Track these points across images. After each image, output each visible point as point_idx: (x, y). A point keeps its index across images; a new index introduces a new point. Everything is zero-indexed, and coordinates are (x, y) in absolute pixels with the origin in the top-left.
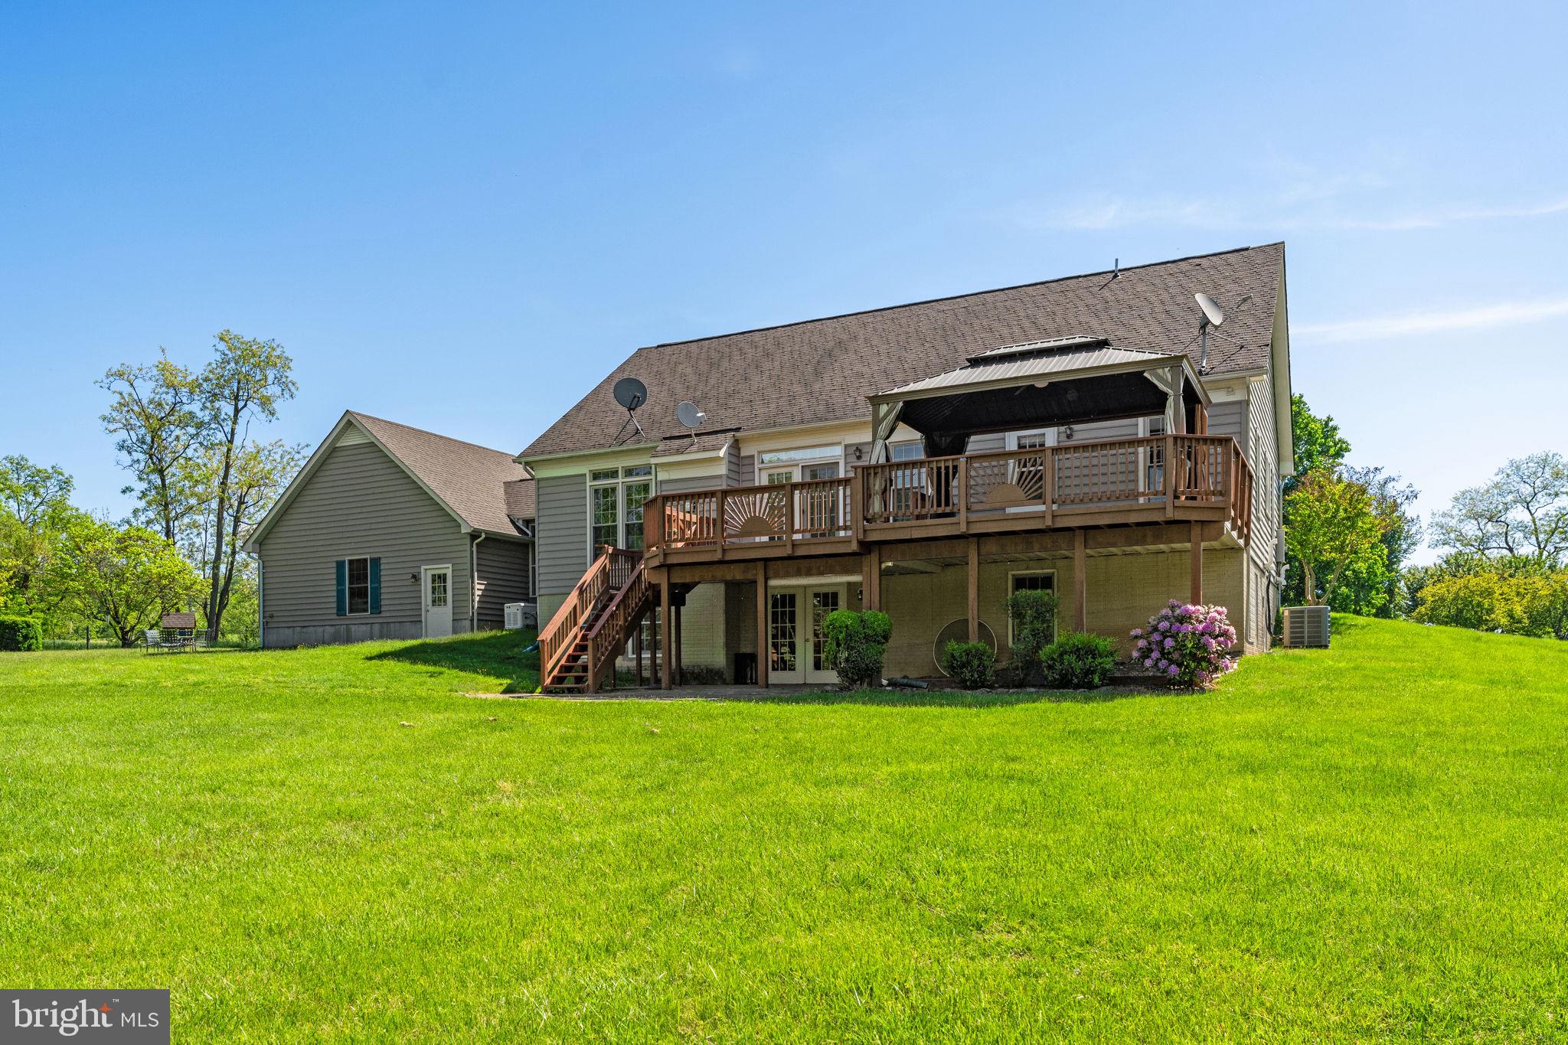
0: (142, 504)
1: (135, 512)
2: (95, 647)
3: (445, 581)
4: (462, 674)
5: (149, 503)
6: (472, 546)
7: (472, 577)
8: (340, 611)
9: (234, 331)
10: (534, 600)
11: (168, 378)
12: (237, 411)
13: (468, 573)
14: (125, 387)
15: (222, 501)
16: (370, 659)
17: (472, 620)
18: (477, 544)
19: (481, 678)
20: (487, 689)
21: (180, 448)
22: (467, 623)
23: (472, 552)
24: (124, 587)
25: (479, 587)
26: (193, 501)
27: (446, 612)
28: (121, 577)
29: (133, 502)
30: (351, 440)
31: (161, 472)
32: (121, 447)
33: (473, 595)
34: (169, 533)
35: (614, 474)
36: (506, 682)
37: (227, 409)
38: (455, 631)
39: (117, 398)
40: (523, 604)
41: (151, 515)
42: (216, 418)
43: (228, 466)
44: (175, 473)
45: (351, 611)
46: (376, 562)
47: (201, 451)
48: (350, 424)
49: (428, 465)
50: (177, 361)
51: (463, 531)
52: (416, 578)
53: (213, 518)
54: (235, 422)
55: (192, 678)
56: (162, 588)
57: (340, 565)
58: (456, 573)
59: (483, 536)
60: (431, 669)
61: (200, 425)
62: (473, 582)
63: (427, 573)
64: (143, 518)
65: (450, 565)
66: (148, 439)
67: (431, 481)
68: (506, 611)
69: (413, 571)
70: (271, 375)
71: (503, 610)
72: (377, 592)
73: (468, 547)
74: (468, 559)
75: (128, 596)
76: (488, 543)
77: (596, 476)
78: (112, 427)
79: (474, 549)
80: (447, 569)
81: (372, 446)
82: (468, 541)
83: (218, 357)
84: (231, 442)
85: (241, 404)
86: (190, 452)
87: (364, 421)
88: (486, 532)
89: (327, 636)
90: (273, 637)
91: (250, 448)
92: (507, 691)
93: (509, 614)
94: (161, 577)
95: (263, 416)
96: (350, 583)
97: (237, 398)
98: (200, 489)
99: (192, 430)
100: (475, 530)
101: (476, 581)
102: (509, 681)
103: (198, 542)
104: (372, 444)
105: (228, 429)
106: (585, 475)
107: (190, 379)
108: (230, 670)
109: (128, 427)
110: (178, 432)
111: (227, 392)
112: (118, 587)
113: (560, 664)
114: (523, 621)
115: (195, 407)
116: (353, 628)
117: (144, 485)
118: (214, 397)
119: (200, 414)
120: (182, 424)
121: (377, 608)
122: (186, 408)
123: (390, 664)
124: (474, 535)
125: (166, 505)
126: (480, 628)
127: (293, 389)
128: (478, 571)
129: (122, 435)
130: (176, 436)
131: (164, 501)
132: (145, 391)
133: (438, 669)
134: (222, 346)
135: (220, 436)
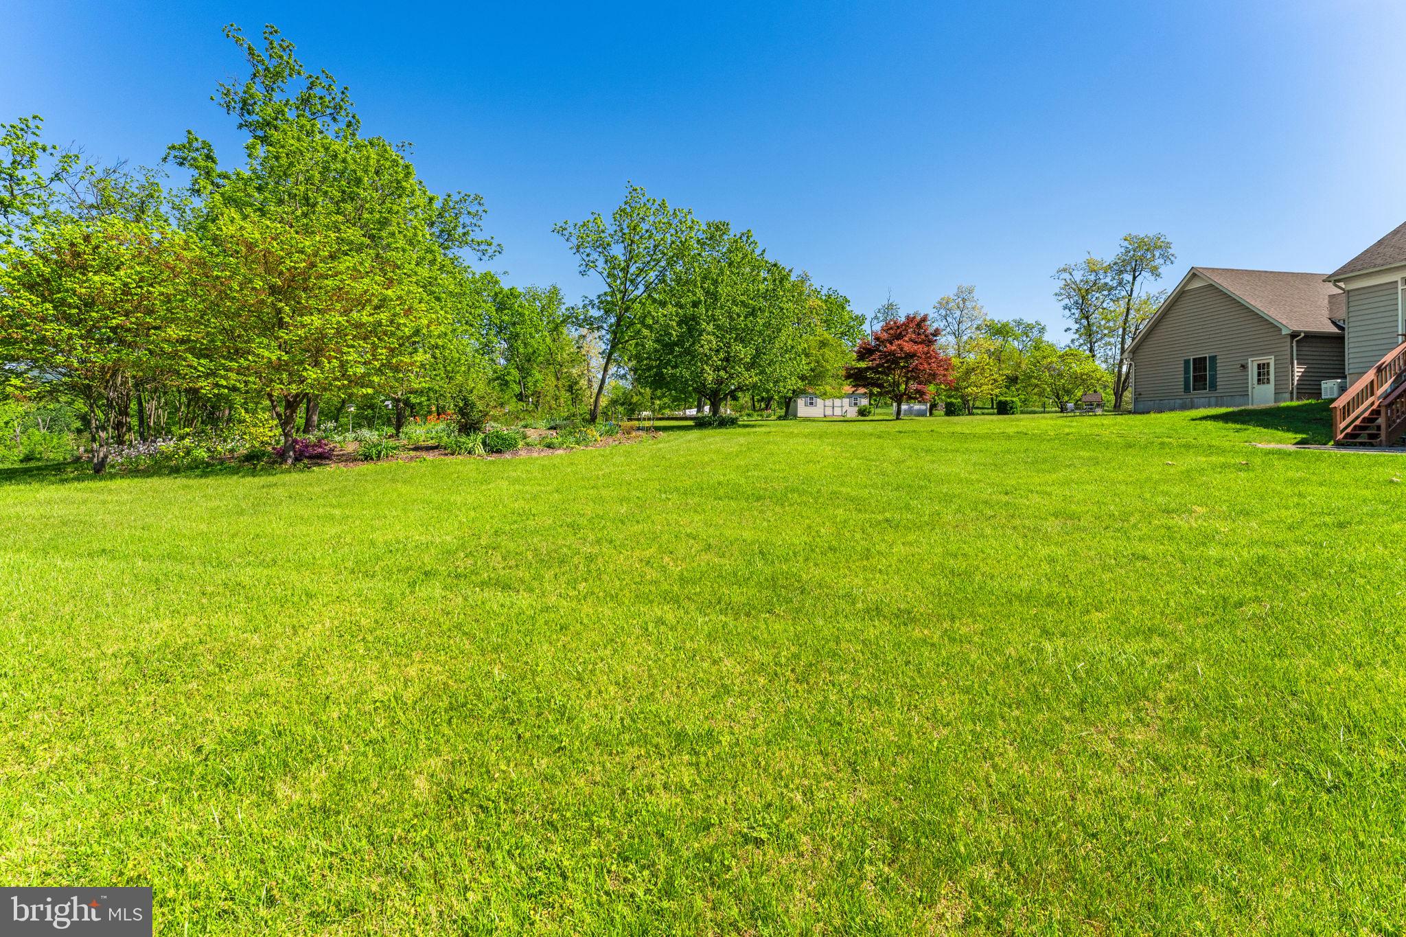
0: (1077, 336)
1: (1073, 341)
2: (1049, 412)
3: (1268, 367)
4: (1266, 430)
5: (1080, 336)
6: (1292, 343)
7: (1292, 364)
8: (1187, 389)
9: (1134, 233)
10: (1345, 378)
11: (1092, 267)
12: (1135, 278)
13: (1289, 361)
14: (1067, 276)
15: (1124, 329)
16: (1193, 420)
17: (1292, 393)
18: (1297, 341)
19: (1280, 433)
20: (1284, 441)
21: (1099, 304)
22: (1287, 395)
23: (1292, 347)
24: (1063, 381)
25: (1298, 371)
26: (1106, 332)
27: (1270, 388)
28: (1060, 375)
29: (1071, 335)
30: (1196, 284)
31: (1087, 318)
32: (1065, 308)
33: (1293, 376)
34: (1091, 350)
36: (1300, 436)
37: (1129, 278)
38: (1276, 401)
39: (1064, 282)
40: (1339, 379)
41: (1081, 341)
42: (1120, 283)
43: (1128, 310)
44: (1095, 317)
45: (1194, 389)
46: (1213, 359)
47: (1111, 303)
48: (1194, 275)
49: (1257, 292)
50: (1096, 257)
51: (1284, 333)
52: (1244, 367)
53: (1120, 339)
54: (1133, 284)
55: (1067, 430)
56: (1081, 380)
57: (1187, 362)
58: (1277, 362)
59: (1303, 335)
60: (1238, 426)
61: (1112, 288)
62: (1293, 367)
63: (1253, 364)
64: (1077, 344)
65: (1273, 357)
66: (1080, 301)
67: (1257, 303)
68: (1323, 385)
69: (1243, 362)
70: (1157, 254)
71: (1320, 385)
72: (1214, 378)
73: (1289, 344)
74: (1289, 352)
75: (1064, 385)
76: (1306, 340)
78: (1060, 298)
79: (1295, 344)
80: (1270, 359)
81: (1212, 287)
82: (1289, 339)
83: (1123, 250)
84: (1131, 295)
85: (1137, 274)
86: (1105, 305)
87: (1205, 272)
88: (1305, 332)
89: (1177, 405)
90: (1141, 406)
91: (1144, 297)
92: (1302, 442)
93: (1325, 388)
94: (1082, 374)
95: (1153, 278)
96: (1194, 372)
97: (1134, 271)
98: (1111, 324)
99: (1106, 293)
100: (1294, 332)
101: (1296, 366)
102: (1304, 436)
103: (1110, 353)
104: (1211, 285)
105: (1128, 288)
106: (1397, 281)
107: (1105, 265)
108: (1092, 426)
109: (1069, 297)
110: (1097, 295)
111: (1129, 268)
112: (1059, 381)
113: (1354, 424)
115: (1108, 280)
116: (1196, 400)
117: (1078, 326)
118: (1121, 272)
119: (1111, 283)
120: (1100, 290)
121: (1213, 386)
122: (1102, 281)
123: (1209, 424)
124: (1294, 335)
125: (1090, 335)
126: (1298, 399)
127: (1172, 258)
128: (1297, 359)
129: (1066, 301)
130: (1096, 297)
131: (1089, 334)
132: (1078, 276)
133: (1245, 427)
134: (1126, 244)
135: (1124, 293)
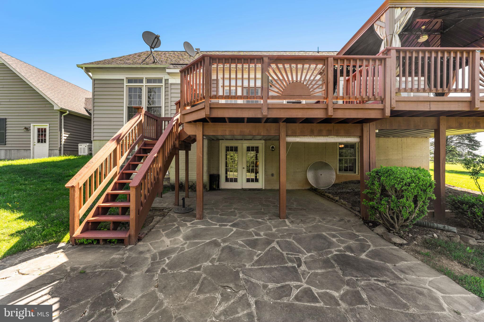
3: (45, 132)
6: (61, 116)
7: (61, 131)
10: (91, 142)
13: (58, 128)
17: (60, 151)
18: (64, 116)
22: (58, 152)
23: (61, 120)
25: (65, 135)
27: (46, 146)
33: (61, 139)
35: (141, 81)
38: (50, 156)
40: (88, 144)
46: (3, 121)
51: (55, 109)
52: (28, 129)
58: (51, 128)
59: (68, 112)
62: (61, 133)
63: (34, 128)
65: (48, 125)
68: (79, 147)
69: (25, 126)
71: (78, 146)
72: (3, 135)
73: (59, 117)
74: (59, 123)
76: (71, 116)
77: (130, 81)
79: (63, 118)
80: (46, 126)
82: (59, 114)
88: (69, 111)
93: (81, 148)
100: (61, 109)
101: (63, 132)
104: (3, 64)
106: (123, 80)
113: (96, 206)
114: (88, 151)
121: (3, 142)
124: (62, 112)
126: (64, 154)
128: (64, 128)
